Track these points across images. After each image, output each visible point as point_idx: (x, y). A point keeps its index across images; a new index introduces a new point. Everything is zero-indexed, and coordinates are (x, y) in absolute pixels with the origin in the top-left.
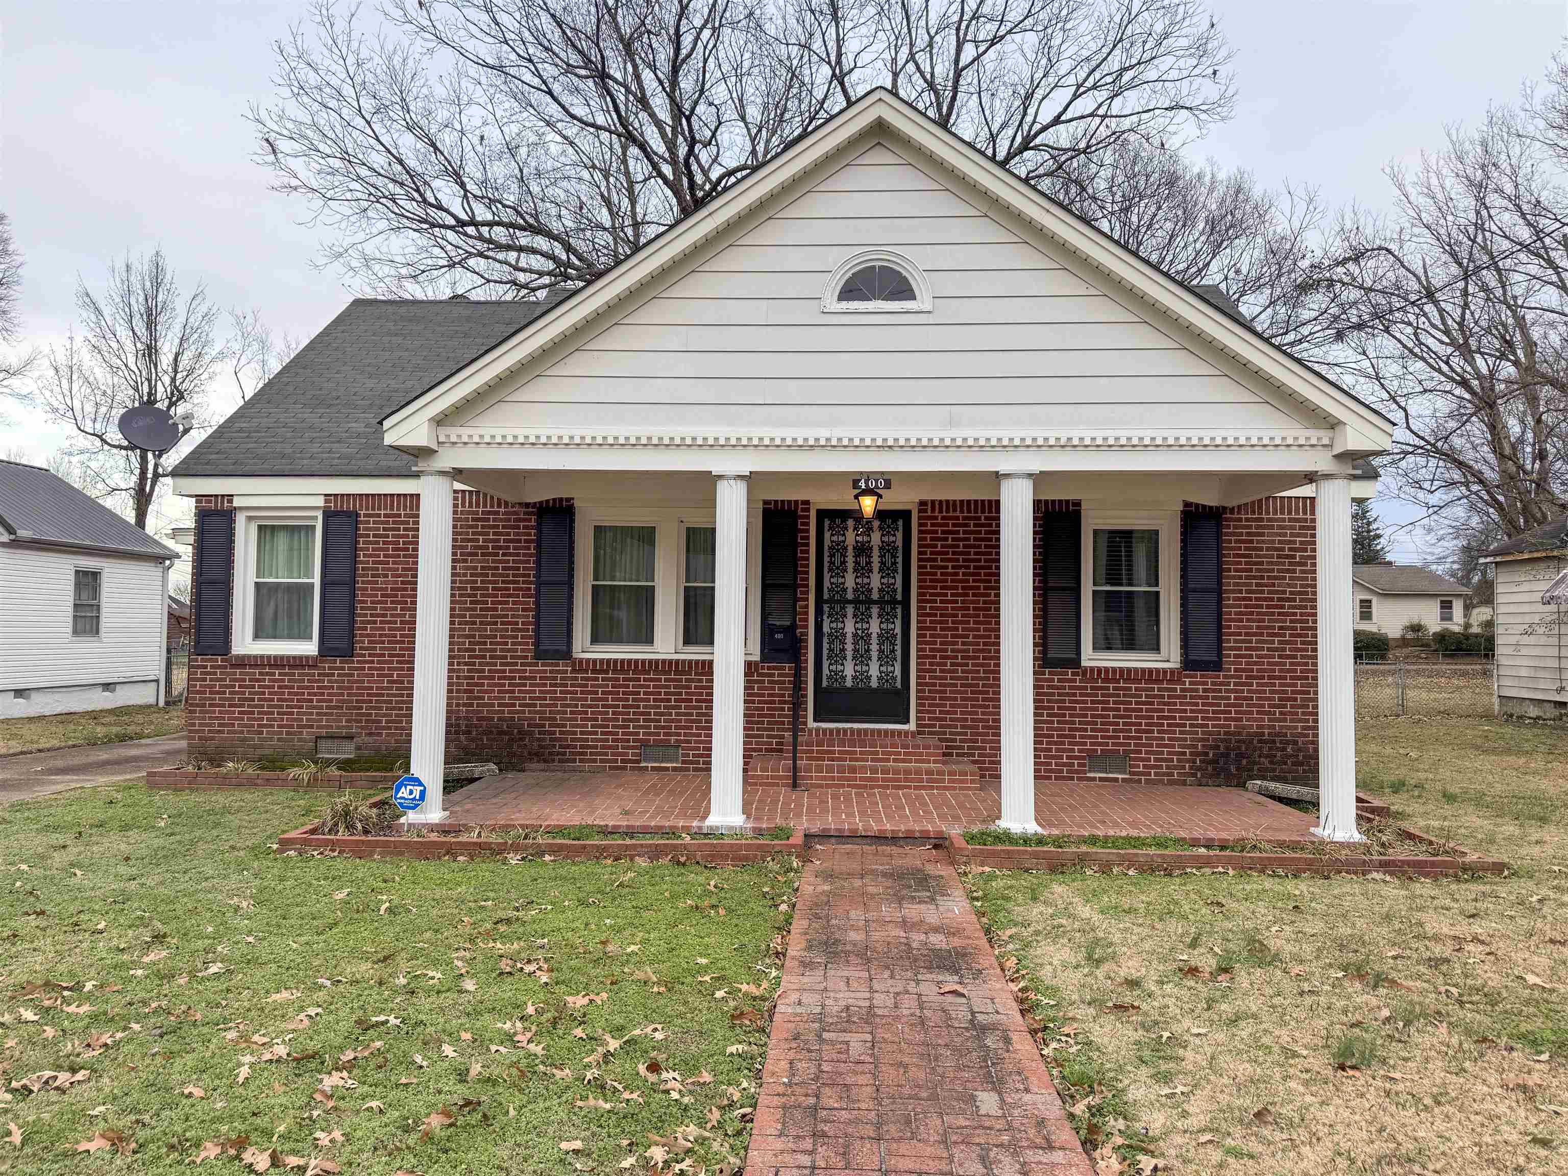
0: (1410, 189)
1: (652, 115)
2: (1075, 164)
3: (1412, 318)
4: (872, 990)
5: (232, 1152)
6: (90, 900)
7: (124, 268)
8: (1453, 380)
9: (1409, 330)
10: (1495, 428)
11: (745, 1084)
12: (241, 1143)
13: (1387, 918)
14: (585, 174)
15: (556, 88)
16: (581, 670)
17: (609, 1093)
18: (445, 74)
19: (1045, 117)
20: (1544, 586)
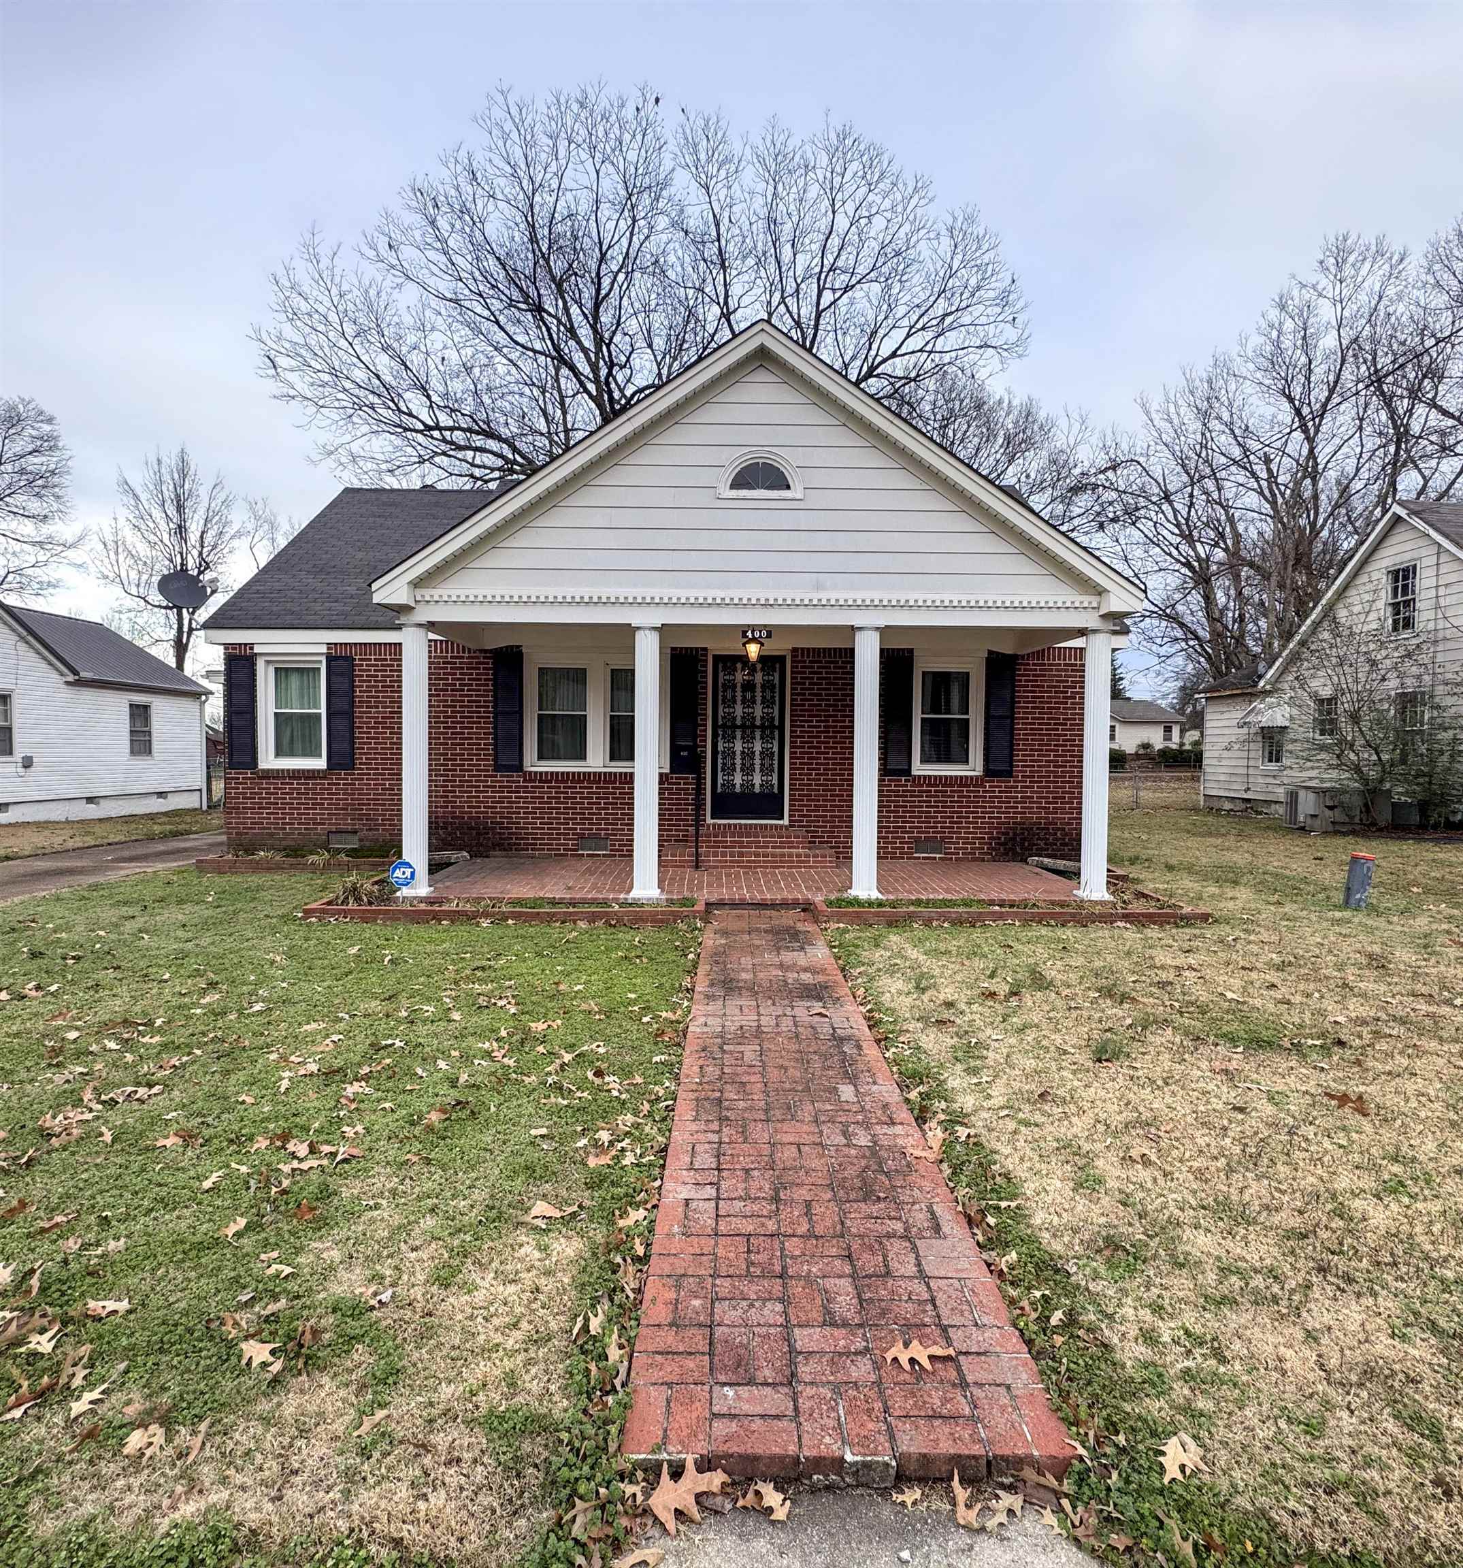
0: (1154, 415)
1: (579, 343)
2: (907, 390)
3: (1153, 514)
4: (759, 1014)
5: (279, 1143)
6: (157, 957)
7: (155, 462)
8: (1178, 561)
9: (1151, 524)
10: (1208, 599)
11: (667, 1084)
12: (285, 1137)
13: (1129, 953)
14: (527, 390)
15: (502, 319)
16: (530, 781)
17: (566, 1093)
18: (412, 306)
19: (885, 351)
20: (1240, 715)
